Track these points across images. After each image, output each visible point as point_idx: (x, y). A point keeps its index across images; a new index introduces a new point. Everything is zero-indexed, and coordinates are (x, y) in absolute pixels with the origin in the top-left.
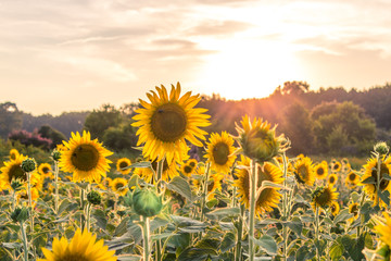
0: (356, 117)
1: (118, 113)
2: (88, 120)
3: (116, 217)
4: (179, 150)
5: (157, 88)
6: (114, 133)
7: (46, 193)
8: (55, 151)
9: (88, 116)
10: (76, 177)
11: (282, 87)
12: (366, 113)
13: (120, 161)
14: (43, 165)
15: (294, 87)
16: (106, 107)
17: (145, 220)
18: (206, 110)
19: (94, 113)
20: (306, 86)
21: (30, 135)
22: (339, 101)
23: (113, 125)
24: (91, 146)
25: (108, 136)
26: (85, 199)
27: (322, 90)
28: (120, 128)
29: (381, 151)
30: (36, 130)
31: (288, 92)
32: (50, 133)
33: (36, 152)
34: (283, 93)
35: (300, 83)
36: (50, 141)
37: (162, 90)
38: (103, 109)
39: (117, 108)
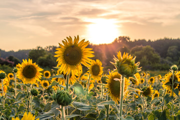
0: (151, 52)
1: (43, 50)
2: (30, 53)
3: (44, 99)
4: (78, 69)
5: (67, 38)
6: (42, 59)
7: (11, 87)
8: (15, 68)
9: (30, 52)
10: (25, 81)
11: (118, 39)
12: (156, 51)
13: (45, 72)
14: (10, 74)
15: (123, 39)
16: (39, 48)
17: (62, 107)
18: (91, 49)
19: (33, 50)
20: (129, 39)
21: (4, 60)
22: (144, 45)
23: (42, 55)
24: (32, 66)
25: (40, 60)
26: (29, 92)
27: (135, 40)
28: (45, 57)
29: (174, 69)
30: (7, 58)
31: (121, 41)
32: (13, 59)
33: (6, 68)
34: (118, 42)
35: (126, 37)
36: (13, 63)
37: (70, 39)
38: (37, 49)
39: (43, 48)
